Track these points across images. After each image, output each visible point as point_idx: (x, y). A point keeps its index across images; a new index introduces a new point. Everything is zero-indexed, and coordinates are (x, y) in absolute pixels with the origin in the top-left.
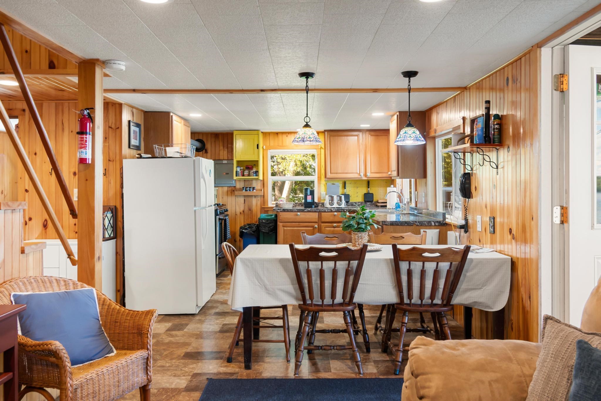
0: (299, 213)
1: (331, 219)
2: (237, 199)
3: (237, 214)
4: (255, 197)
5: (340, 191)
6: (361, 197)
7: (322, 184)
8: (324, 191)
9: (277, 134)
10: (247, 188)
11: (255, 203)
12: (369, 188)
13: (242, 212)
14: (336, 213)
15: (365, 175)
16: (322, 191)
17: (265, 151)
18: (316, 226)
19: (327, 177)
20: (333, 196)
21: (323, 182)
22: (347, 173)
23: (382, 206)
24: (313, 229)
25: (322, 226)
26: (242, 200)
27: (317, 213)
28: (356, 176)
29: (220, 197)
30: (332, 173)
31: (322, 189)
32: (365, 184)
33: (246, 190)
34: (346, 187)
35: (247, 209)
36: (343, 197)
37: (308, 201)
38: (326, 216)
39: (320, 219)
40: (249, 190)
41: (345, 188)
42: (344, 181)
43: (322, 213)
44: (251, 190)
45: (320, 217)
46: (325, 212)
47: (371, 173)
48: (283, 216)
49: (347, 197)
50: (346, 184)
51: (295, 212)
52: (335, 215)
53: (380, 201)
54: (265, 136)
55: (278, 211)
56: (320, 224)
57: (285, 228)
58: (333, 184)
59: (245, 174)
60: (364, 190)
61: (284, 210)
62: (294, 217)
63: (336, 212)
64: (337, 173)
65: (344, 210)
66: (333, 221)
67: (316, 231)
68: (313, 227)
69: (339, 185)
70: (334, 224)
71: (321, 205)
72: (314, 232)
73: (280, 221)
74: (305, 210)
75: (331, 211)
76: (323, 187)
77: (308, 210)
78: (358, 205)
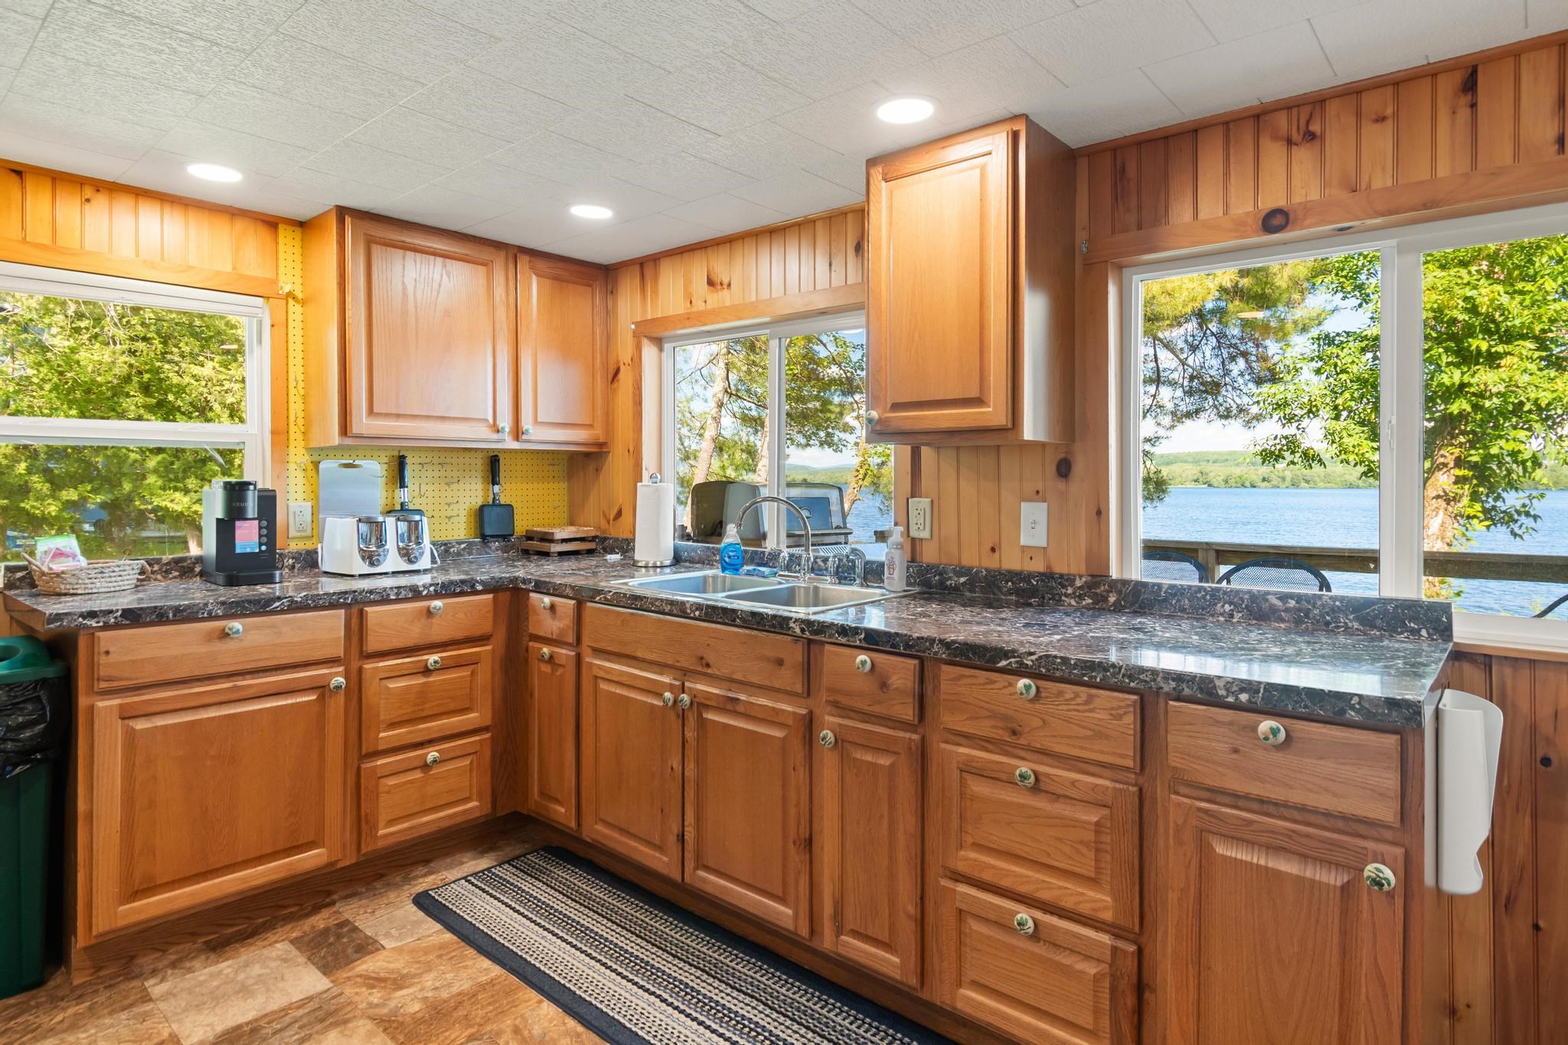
0: (236, 625)
1: (414, 634)
6: (463, 519)
7: (292, 466)
8: (300, 496)
12: (494, 482)
14: (438, 603)
15: (516, 431)
16: (292, 496)
18: (341, 681)
19: (356, 429)
21: (298, 455)
22: (443, 418)
23: (561, 554)
24: (322, 698)
25: (366, 676)
27: (342, 611)
28: (482, 432)
30: (379, 415)
31: (292, 488)
32: (482, 467)
34: (406, 481)
36: (425, 524)
37: (238, 551)
38: (389, 624)
39: (355, 639)
41: (403, 485)
42: (396, 453)
43: (369, 610)
45: (357, 628)
46: (385, 600)
47: (536, 422)
48: (123, 652)
50: (408, 467)
51: (211, 617)
52: (429, 613)
53: (558, 534)
56: (355, 665)
57: (140, 725)
58: (347, 466)
60: (473, 493)
61: (133, 618)
62: (203, 649)
63: (437, 595)
64: (398, 416)
65: (473, 586)
66: (422, 642)
67: (337, 706)
68: (322, 689)
69: (375, 468)
70: (425, 657)
71: (291, 561)
72: (322, 716)
73: (103, 685)
74: (277, 604)
75: (416, 594)
76: (300, 481)
77: (292, 601)
78: (459, 554)
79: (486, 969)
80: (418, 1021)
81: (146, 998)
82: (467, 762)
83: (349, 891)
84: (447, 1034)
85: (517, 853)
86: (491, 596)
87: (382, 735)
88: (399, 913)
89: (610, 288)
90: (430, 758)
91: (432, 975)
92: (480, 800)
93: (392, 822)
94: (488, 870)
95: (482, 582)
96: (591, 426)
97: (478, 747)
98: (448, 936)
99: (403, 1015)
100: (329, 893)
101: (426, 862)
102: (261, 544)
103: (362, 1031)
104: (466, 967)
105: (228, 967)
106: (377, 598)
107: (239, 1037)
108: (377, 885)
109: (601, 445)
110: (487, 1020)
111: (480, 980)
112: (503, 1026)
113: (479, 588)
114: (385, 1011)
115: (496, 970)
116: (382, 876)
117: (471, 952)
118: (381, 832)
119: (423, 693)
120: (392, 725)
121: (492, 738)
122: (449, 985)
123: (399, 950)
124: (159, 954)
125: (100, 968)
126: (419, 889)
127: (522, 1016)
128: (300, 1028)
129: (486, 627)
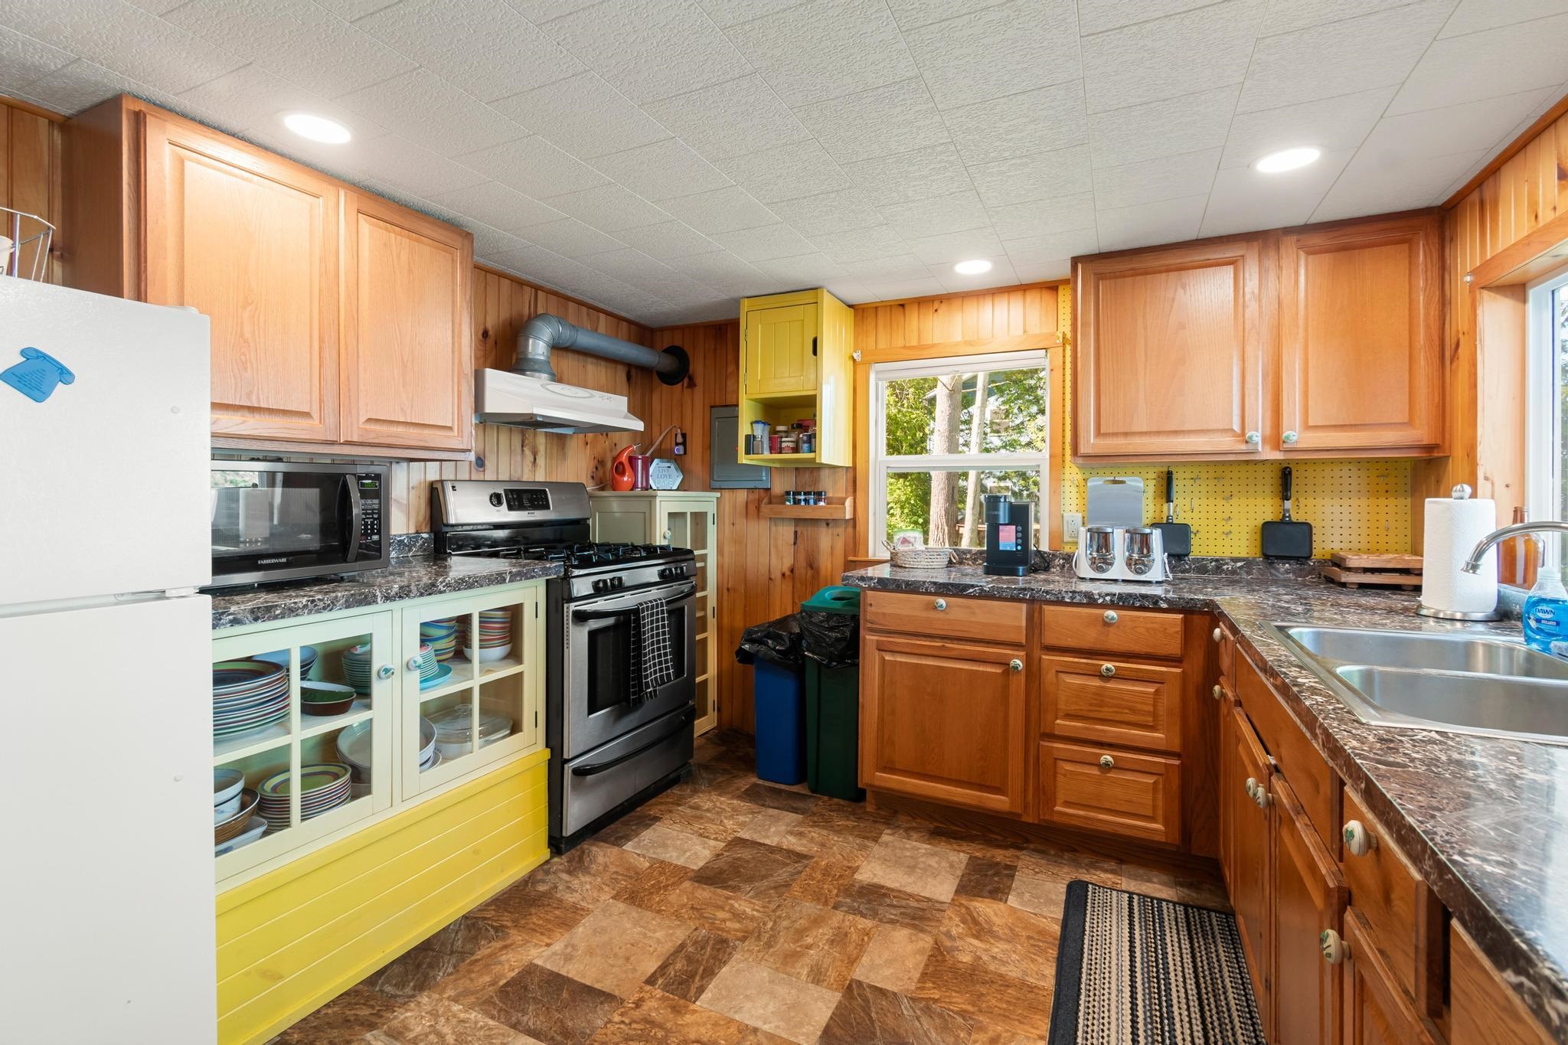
0: (942, 601)
1: (1090, 638)
2: (773, 528)
3: (773, 577)
4: (828, 524)
5: (1149, 509)
6: (1245, 536)
7: (1067, 483)
8: (1074, 508)
9: (902, 305)
10: (799, 494)
11: (829, 545)
12: (1285, 496)
13: (788, 573)
14: (1114, 613)
15: (1276, 439)
16: (1067, 508)
17: (859, 369)
18: (1018, 663)
20: (1109, 530)
21: (1071, 472)
22: (1175, 433)
24: (1003, 673)
25: (1044, 665)
26: (786, 532)
27: (1024, 606)
28: (1225, 443)
29: (727, 521)
30: (1106, 435)
31: (1067, 501)
32: (1271, 478)
33: (794, 499)
34: (1174, 495)
35: (802, 562)
36: (1156, 537)
37: (1001, 548)
38: (1061, 623)
39: (1035, 632)
40: (805, 500)
41: (1169, 500)
42: (1165, 469)
43: (1046, 608)
44: (812, 502)
45: (1034, 623)
46: (1060, 602)
47: (1307, 427)
48: (880, 607)
49: (1177, 536)
50: (1175, 482)
52: (1107, 624)
53: (1354, 562)
54: (863, 317)
55: (862, 584)
56: (1037, 653)
57: (888, 657)
58: (1115, 482)
59: (784, 445)
60: (1265, 508)
61: (883, 585)
62: (924, 614)
63: (1112, 606)
64: (1126, 434)
65: (1156, 603)
66: (1098, 646)
67: (1019, 684)
68: (1005, 664)
69: (1141, 485)
70: (1101, 662)
71: (1061, 562)
72: (1006, 687)
73: (869, 625)
74: (971, 590)
75: (1091, 601)
76: (1074, 495)
77: (982, 590)
78: (1234, 572)
79: (1044, 974)
80: (954, 970)
81: (876, 840)
82: (1150, 780)
83: (1040, 847)
84: (954, 994)
85: (1210, 905)
86: (1181, 616)
87: (1058, 721)
88: (1049, 885)
89: (1447, 234)
90: (1103, 760)
91: (1007, 946)
92: (1166, 824)
93: (1067, 804)
94: (1160, 900)
95: (1166, 600)
96: (1410, 423)
97: (1162, 770)
98: (1057, 929)
99: (953, 957)
100: (1028, 841)
101: (1121, 861)
102: (1017, 545)
103: (921, 944)
104: (1033, 961)
105: (926, 849)
106: (1053, 598)
107: (876, 893)
108: (1067, 855)
109: (1429, 448)
110: (989, 1012)
111: (1027, 978)
112: (991, 1027)
113: (1164, 606)
114: (948, 944)
115: (1049, 983)
116: (1075, 851)
117: (1053, 953)
118: (1057, 808)
119: (1100, 699)
120: (1069, 716)
121: (1182, 766)
122: (1004, 963)
123: (1013, 910)
124: (910, 818)
125: (879, 809)
126: (1086, 878)
127: (1014, 1035)
128: (901, 913)
129: (1174, 648)
